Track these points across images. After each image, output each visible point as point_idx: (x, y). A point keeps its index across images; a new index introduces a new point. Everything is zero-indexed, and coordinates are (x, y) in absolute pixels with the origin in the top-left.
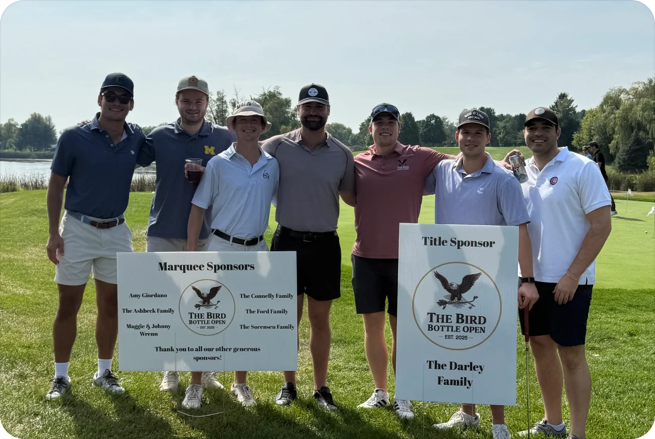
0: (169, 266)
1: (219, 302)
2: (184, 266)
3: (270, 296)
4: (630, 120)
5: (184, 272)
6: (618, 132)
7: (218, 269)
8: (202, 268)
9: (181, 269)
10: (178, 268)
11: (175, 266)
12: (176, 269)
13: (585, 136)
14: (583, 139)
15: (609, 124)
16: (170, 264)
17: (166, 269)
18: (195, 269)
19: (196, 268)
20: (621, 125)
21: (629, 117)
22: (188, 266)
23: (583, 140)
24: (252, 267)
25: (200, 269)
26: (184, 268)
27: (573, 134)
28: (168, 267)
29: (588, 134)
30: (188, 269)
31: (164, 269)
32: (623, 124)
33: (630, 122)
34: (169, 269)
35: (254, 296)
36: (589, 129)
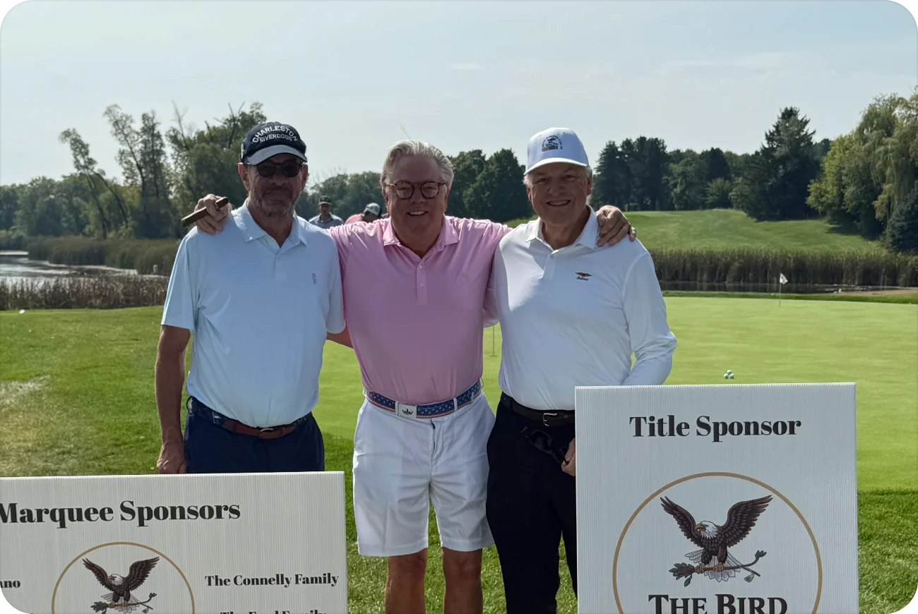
0: (22, 512)
1: (152, 595)
2: (62, 511)
3: (280, 579)
4: (912, 156)
5: (63, 525)
6: (891, 178)
7: (149, 518)
8: (108, 516)
9: (53, 518)
10: (46, 517)
11: (39, 512)
12: (40, 519)
13: (831, 187)
14: (828, 192)
15: (874, 164)
16: (25, 507)
17: (14, 520)
18: (89, 518)
19: (93, 517)
20: (896, 164)
21: (911, 149)
22: (71, 511)
23: (827, 195)
24: (233, 511)
25: (103, 518)
26: (61, 517)
27: (809, 183)
28: (19, 516)
29: (836, 182)
30: (71, 519)
31: (9, 519)
32: (900, 163)
33: (911, 160)
34: (23, 520)
35: (240, 581)
36: (837, 173)
